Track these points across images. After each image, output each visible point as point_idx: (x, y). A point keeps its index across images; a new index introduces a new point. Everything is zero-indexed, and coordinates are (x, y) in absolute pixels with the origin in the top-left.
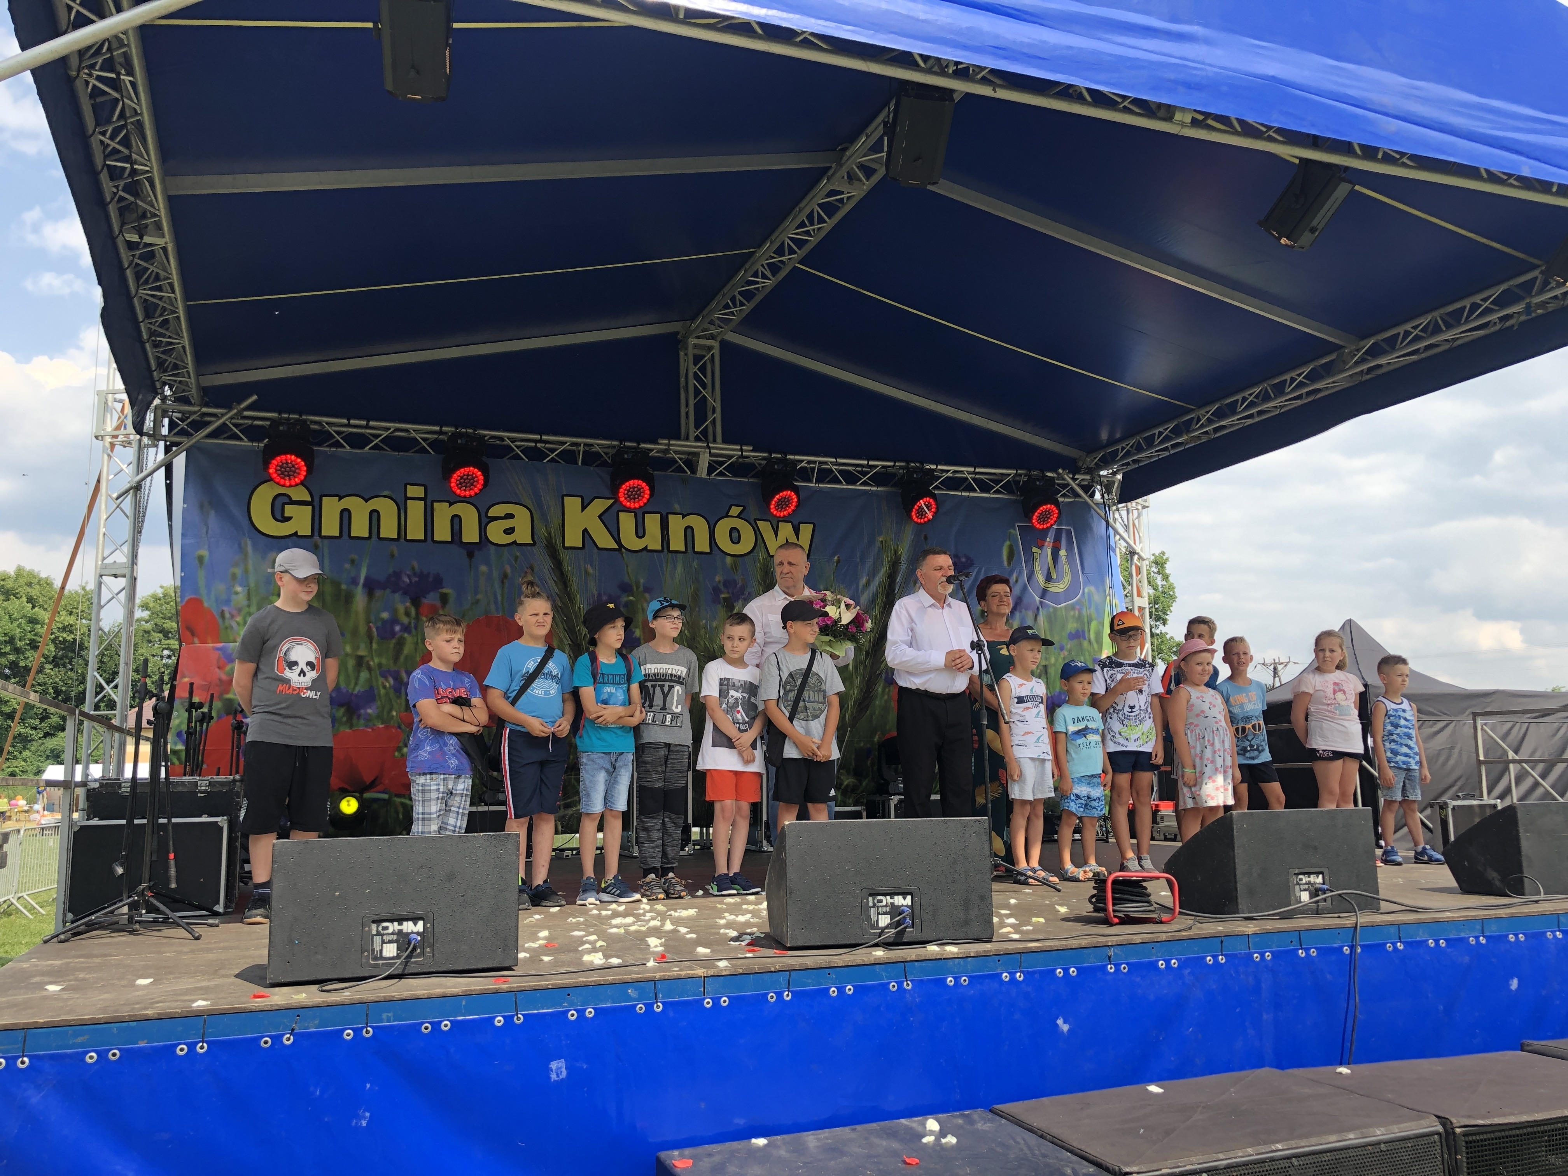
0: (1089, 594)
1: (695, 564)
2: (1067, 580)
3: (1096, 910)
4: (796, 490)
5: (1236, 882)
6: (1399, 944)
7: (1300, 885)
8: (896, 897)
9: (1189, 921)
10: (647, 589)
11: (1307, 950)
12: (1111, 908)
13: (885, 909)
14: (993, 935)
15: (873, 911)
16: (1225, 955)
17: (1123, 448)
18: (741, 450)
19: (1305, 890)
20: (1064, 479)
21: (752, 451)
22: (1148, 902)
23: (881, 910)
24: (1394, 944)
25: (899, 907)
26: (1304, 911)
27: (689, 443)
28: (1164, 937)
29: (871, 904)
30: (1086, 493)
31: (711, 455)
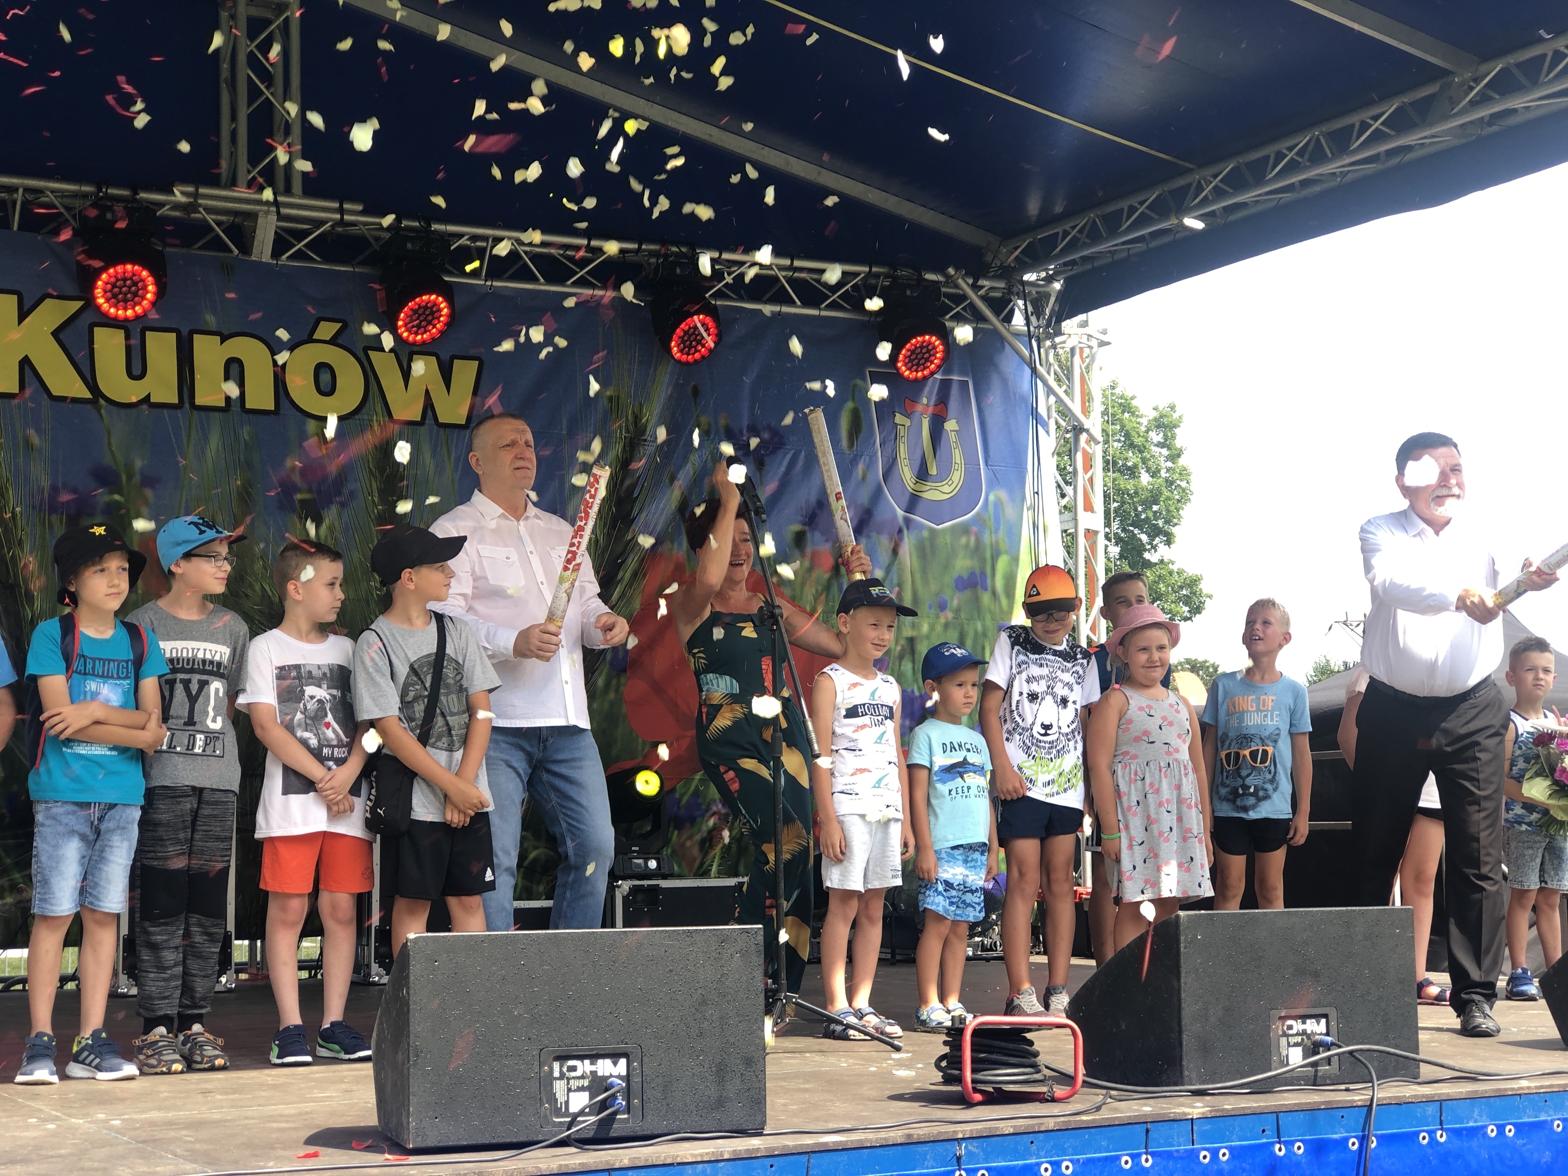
0: (998, 504)
1: (245, 433)
2: (957, 477)
3: (948, 1080)
4: (447, 291)
5: (1180, 1032)
6: (1439, 1133)
7: (1288, 1036)
8: (600, 1062)
9: (1097, 1096)
10: (149, 481)
11: (1289, 1144)
12: (968, 1075)
13: (581, 1083)
14: (764, 1123)
15: (559, 1087)
16: (1153, 1154)
17: (1066, 233)
18: (341, 211)
19: (1296, 1045)
20: (957, 286)
21: (362, 213)
22: (1034, 1066)
23: (574, 1084)
24: (1431, 1133)
25: (605, 1078)
26: (1291, 1080)
27: (235, 194)
28: (1051, 1124)
29: (556, 1074)
30: (997, 314)
31: (281, 217)
